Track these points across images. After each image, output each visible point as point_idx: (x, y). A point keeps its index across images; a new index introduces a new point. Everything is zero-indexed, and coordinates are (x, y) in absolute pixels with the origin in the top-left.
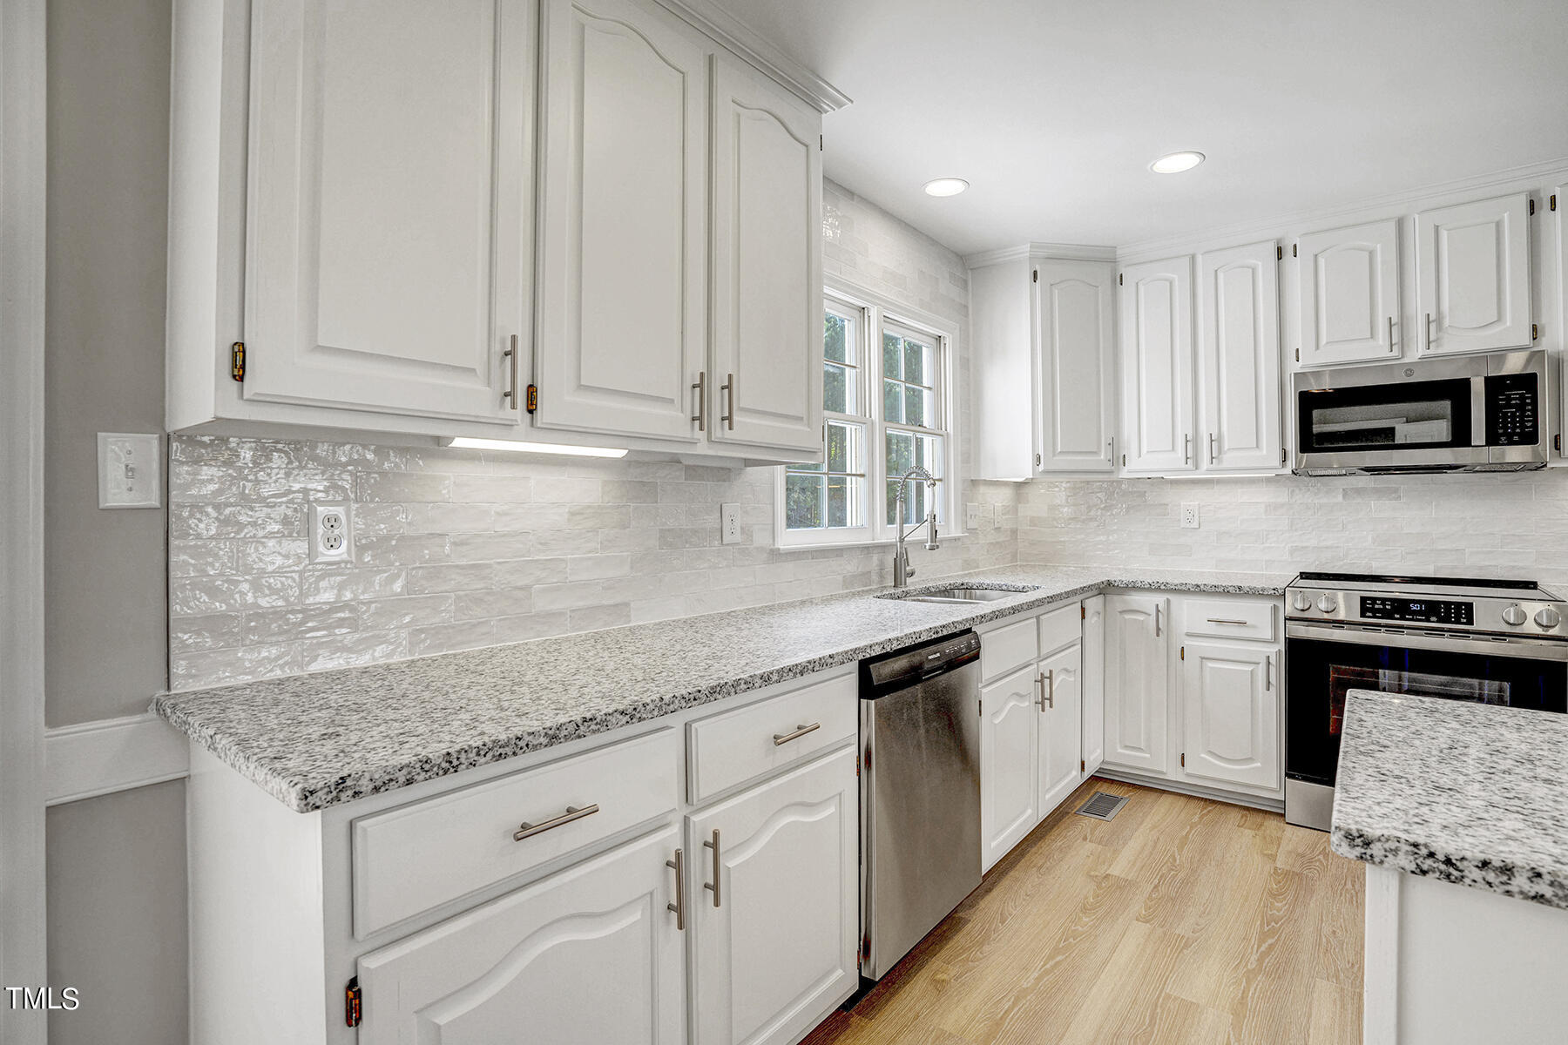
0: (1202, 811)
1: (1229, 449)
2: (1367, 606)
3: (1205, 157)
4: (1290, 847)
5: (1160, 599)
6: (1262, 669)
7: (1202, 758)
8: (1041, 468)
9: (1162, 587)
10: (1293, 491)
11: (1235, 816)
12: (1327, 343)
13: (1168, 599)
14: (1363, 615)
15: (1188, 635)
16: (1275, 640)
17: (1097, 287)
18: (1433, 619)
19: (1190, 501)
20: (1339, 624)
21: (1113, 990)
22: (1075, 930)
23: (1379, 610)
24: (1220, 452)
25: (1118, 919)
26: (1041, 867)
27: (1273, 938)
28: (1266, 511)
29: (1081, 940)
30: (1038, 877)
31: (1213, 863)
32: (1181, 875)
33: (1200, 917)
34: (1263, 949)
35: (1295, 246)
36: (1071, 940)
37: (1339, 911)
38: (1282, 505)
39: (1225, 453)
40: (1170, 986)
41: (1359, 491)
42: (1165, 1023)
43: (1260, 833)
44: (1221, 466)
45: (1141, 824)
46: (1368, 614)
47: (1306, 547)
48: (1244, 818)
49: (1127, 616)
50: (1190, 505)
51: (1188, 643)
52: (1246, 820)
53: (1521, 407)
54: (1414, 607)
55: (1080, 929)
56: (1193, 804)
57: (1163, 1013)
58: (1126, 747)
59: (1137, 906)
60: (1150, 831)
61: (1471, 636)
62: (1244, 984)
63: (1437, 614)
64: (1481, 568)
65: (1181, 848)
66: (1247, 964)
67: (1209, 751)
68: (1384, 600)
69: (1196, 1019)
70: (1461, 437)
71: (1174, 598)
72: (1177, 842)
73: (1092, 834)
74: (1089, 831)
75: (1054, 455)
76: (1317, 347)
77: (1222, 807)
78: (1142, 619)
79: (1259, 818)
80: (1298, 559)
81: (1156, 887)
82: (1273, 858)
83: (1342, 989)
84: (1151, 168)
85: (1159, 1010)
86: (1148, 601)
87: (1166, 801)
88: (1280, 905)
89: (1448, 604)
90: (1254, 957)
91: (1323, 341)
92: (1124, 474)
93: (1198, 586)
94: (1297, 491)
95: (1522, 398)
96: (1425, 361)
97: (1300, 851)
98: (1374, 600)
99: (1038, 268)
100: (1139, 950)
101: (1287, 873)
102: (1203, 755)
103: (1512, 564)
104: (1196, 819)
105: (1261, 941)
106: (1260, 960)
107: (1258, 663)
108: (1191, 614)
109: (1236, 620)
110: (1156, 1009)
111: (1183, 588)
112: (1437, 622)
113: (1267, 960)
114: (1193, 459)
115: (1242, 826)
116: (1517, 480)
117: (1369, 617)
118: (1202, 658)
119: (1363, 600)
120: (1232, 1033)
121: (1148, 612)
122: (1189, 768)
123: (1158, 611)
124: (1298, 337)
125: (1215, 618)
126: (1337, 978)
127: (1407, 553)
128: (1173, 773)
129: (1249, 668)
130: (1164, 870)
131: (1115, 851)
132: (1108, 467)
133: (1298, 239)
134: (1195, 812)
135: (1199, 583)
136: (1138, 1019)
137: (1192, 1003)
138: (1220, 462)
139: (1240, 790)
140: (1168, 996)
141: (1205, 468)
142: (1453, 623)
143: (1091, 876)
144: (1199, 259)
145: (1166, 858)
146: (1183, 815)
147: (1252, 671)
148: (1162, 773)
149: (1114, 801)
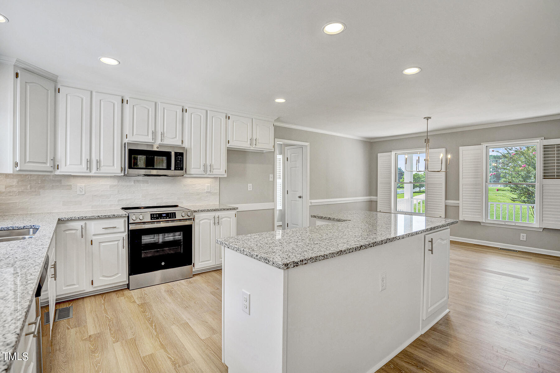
0: (102, 299)
1: (103, 166)
2: (153, 216)
3: (120, 63)
4: (136, 297)
5: (82, 223)
6: (121, 242)
7: (100, 279)
8: (18, 169)
9: (84, 218)
10: (119, 181)
11: (113, 295)
12: (136, 134)
13: (85, 223)
14: (151, 219)
15: (94, 235)
16: (125, 231)
17: (48, 90)
18: (168, 218)
19: (80, 184)
20: (144, 223)
21: (127, 368)
22: (97, 360)
23: (155, 217)
24: (100, 167)
25: (108, 347)
26: (60, 349)
27: (153, 323)
28: (110, 188)
29: (102, 362)
30: (62, 353)
31: (120, 312)
32: (114, 321)
33: (131, 330)
34: (154, 328)
35: (127, 100)
36: (98, 365)
37: (161, 307)
38: (115, 186)
39: (101, 167)
40: (142, 354)
41: (138, 181)
42: (150, 365)
43: (125, 296)
44: (100, 172)
45: (85, 312)
46: (153, 219)
47: (123, 199)
48: (117, 295)
49: (67, 232)
50: (81, 186)
51: (94, 238)
52: (118, 295)
53: (180, 161)
54: (163, 215)
55: (98, 359)
56: (97, 297)
57: (146, 363)
58: (68, 286)
59: (110, 339)
60: (91, 313)
61: (175, 221)
62: (158, 340)
63: (168, 217)
64: (167, 203)
65: (107, 313)
66: (154, 335)
67: (103, 276)
68: (156, 214)
69: (156, 357)
70: (169, 168)
71: (87, 222)
72: (103, 312)
73: (69, 325)
74: (67, 325)
75: (25, 163)
76: (133, 135)
77: (108, 294)
78: (74, 232)
79: (121, 292)
80: (120, 203)
81: (110, 329)
82: (134, 302)
83: (177, 326)
84: (100, 59)
85: (145, 363)
86: (77, 225)
87: (87, 301)
88: (147, 314)
89: (170, 213)
90: (154, 331)
91: (135, 133)
92: (58, 172)
93: (99, 216)
94: (120, 181)
95: (181, 158)
96: (160, 145)
97: (139, 296)
98: (154, 214)
99: (18, 71)
100: (123, 351)
101: (142, 304)
102: (100, 278)
103: (173, 201)
104: (103, 301)
105: (152, 326)
106: (156, 331)
107: (119, 240)
108: (94, 227)
109: (112, 227)
110: (144, 363)
111: (93, 217)
112: (169, 219)
113: (157, 330)
114: (89, 168)
115: (119, 297)
116: (174, 179)
117: (153, 220)
118: (100, 243)
119: (151, 214)
120: (166, 354)
121: (77, 229)
122: (95, 285)
123: (82, 228)
124: (127, 131)
125: (104, 227)
126: (174, 323)
127: (150, 200)
128: (88, 289)
129: (116, 243)
130: (108, 323)
131: (84, 326)
132: (51, 169)
133: (129, 99)
134: (100, 300)
135: (99, 215)
136: (142, 370)
137: (151, 354)
138: (100, 170)
139: (114, 285)
140: (144, 357)
141: (94, 172)
142: (172, 218)
143: (84, 340)
144: (94, 94)
145: (105, 319)
146: (97, 302)
147: (118, 243)
148: (84, 290)
149: (68, 310)
